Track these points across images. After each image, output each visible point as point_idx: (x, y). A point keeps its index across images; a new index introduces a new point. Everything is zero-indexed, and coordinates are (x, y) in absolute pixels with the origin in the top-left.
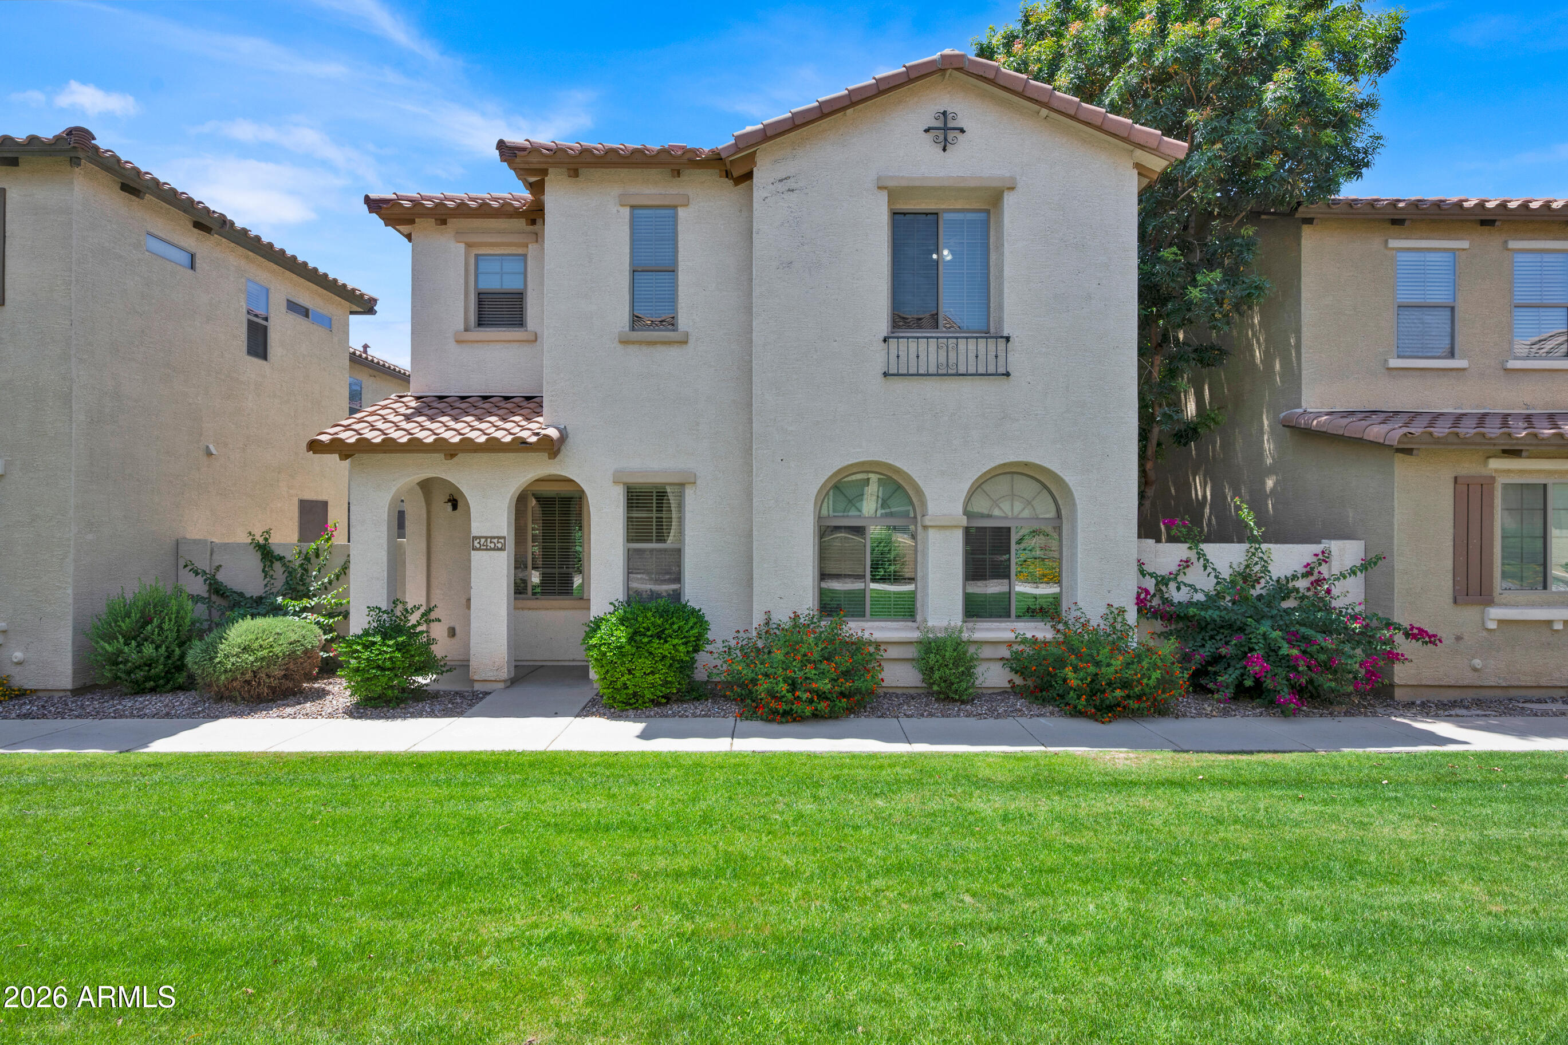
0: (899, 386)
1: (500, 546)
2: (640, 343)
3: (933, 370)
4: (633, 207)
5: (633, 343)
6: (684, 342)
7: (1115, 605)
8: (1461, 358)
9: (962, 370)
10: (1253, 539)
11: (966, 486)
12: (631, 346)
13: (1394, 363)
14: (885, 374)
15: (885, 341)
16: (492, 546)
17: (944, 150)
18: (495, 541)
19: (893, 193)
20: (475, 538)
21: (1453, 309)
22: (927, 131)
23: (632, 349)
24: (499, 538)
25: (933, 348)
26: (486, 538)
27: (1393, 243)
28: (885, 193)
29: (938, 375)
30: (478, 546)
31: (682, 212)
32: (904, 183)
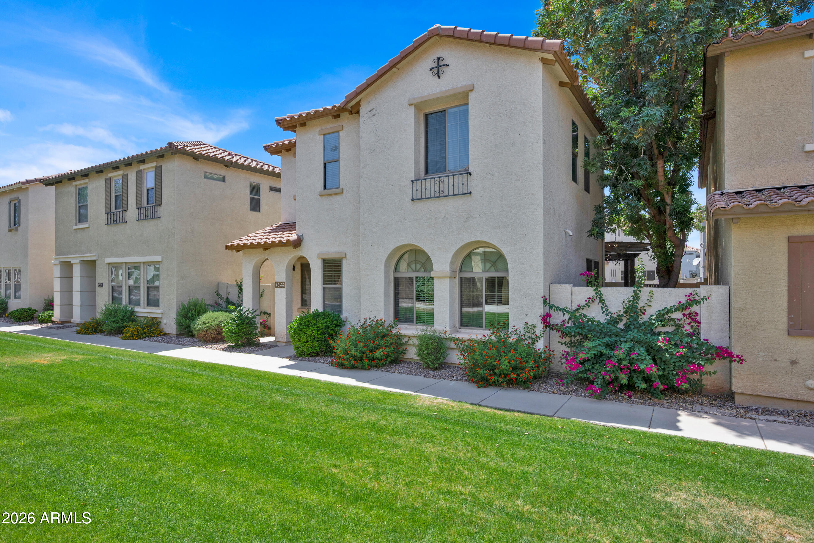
0: (419, 205)
1: (283, 286)
2: (327, 195)
3: (433, 195)
4: (324, 135)
5: (325, 195)
6: (342, 193)
7: (530, 323)
9: (446, 194)
11: (451, 255)
12: (324, 197)
13: (811, 147)
14: (413, 200)
15: (412, 182)
17: (439, 78)
22: (430, 70)
23: (324, 198)
24: (283, 282)
25: (432, 184)
28: (413, 107)
29: (435, 197)
31: (341, 134)
32: (420, 100)
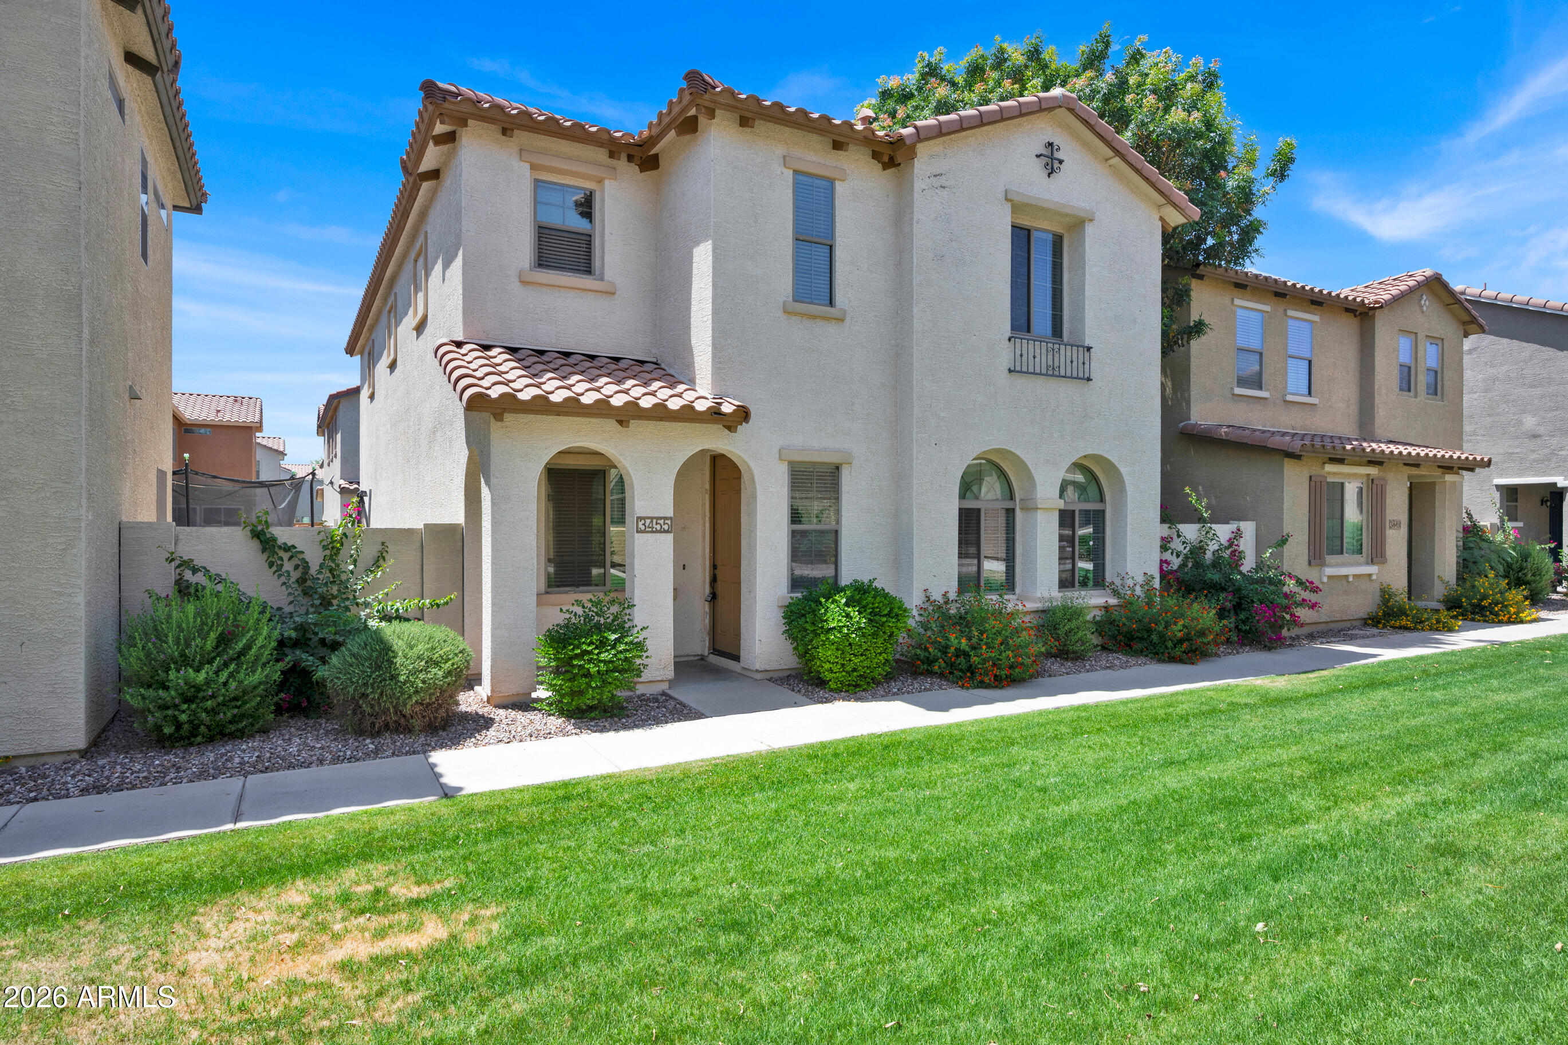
1: (666, 527)
2: (803, 315)
3: (1044, 370)
4: (796, 172)
5: (795, 314)
6: (841, 320)
7: (1149, 574)
8: (1267, 390)
9: (1062, 372)
10: (1201, 520)
11: (1061, 473)
12: (793, 318)
13: (1238, 391)
14: (1012, 371)
15: (1010, 340)
16: (658, 527)
17: (1050, 176)
18: (661, 522)
19: (1017, 208)
20: (639, 519)
21: (1261, 354)
22: (1038, 156)
24: (665, 518)
25: (1043, 351)
26: (652, 518)
27: (1237, 302)
28: (1008, 205)
29: (1046, 375)
30: (643, 528)
31: (839, 187)
32: (1025, 200)
